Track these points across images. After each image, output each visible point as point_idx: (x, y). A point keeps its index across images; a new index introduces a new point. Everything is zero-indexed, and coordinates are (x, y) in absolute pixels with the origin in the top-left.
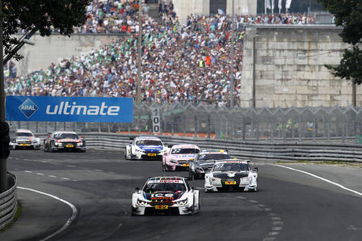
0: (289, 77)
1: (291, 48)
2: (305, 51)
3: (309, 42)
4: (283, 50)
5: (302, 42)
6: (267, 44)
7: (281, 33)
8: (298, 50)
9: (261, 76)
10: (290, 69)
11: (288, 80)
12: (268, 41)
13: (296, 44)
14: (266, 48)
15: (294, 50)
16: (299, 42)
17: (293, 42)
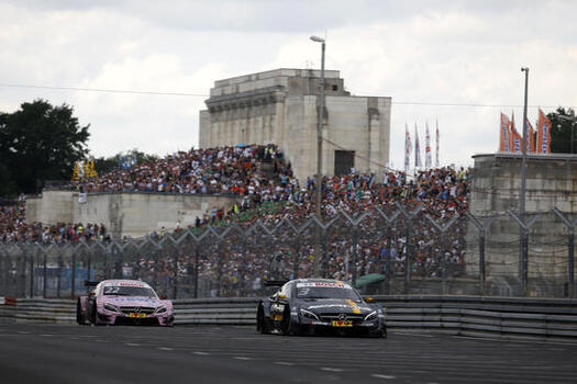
0: (543, 231)
1: (546, 188)
2: (567, 193)
3: (573, 180)
4: (535, 191)
5: (563, 180)
6: (512, 182)
7: (532, 166)
8: (557, 191)
9: (502, 228)
10: (545, 219)
11: (541, 235)
12: (512, 177)
13: (554, 183)
14: (509, 187)
15: (551, 191)
16: (558, 179)
17: (550, 179)
